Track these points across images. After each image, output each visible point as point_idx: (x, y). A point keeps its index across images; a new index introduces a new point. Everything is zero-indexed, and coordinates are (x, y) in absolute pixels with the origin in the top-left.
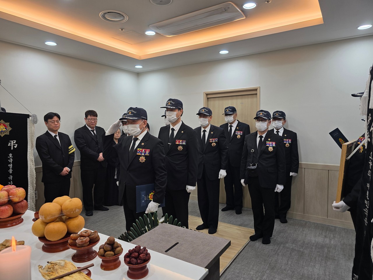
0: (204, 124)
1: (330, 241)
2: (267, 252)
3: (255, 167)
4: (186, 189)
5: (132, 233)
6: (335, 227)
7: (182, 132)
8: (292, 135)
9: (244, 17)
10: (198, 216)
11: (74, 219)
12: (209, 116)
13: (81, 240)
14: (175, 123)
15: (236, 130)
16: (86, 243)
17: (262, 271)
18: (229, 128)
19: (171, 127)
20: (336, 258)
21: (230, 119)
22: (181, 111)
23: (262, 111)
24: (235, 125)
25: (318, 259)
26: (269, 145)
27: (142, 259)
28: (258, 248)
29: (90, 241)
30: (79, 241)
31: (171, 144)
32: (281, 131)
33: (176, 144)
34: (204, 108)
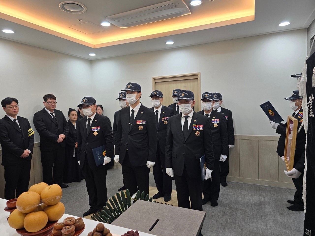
0: (157, 105)
1: (264, 199)
2: (217, 213)
4: (147, 165)
6: (265, 186)
7: (142, 113)
8: (228, 113)
9: (190, 13)
11: (55, 206)
12: (161, 97)
13: (67, 230)
14: (134, 105)
16: (73, 232)
17: (216, 231)
18: (177, 108)
19: (131, 109)
20: (272, 213)
22: (140, 93)
23: (207, 93)
25: (259, 216)
26: (214, 122)
29: (76, 230)
30: (65, 231)
31: (132, 124)
32: (219, 109)
33: (137, 124)
34: (156, 91)
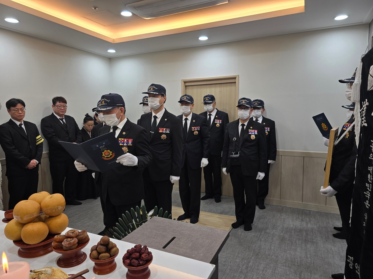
0: (186, 112)
1: (307, 225)
2: (250, 239)
3: (238, 155)
4: (170, 180)
5: (117, 228)
6: (309, 211)
7: (166, 120)
8: (270, 123)
9: (227, 1)
10: (179, 206)
11: (57, 217)
12: (191, 103)
13: (68, 242)
14: (157, 110)
15: (215, 118)
16: (75, 245)
17: (247, 258)
18: (208, 117)
19: (154, 114)
20: (315, 241)
21: (210, 107)
22: (165, 97)
23: (244, 99)
24: (214, 114)
25: (299, 243)
26: (251, 133)
27: (145, 260)
28: (241, 235)
29: (78, 243)
30: (67, 243)
31: (153, 133)
32: (260, 119)
33: (160, 132)
34: (186, 95)
